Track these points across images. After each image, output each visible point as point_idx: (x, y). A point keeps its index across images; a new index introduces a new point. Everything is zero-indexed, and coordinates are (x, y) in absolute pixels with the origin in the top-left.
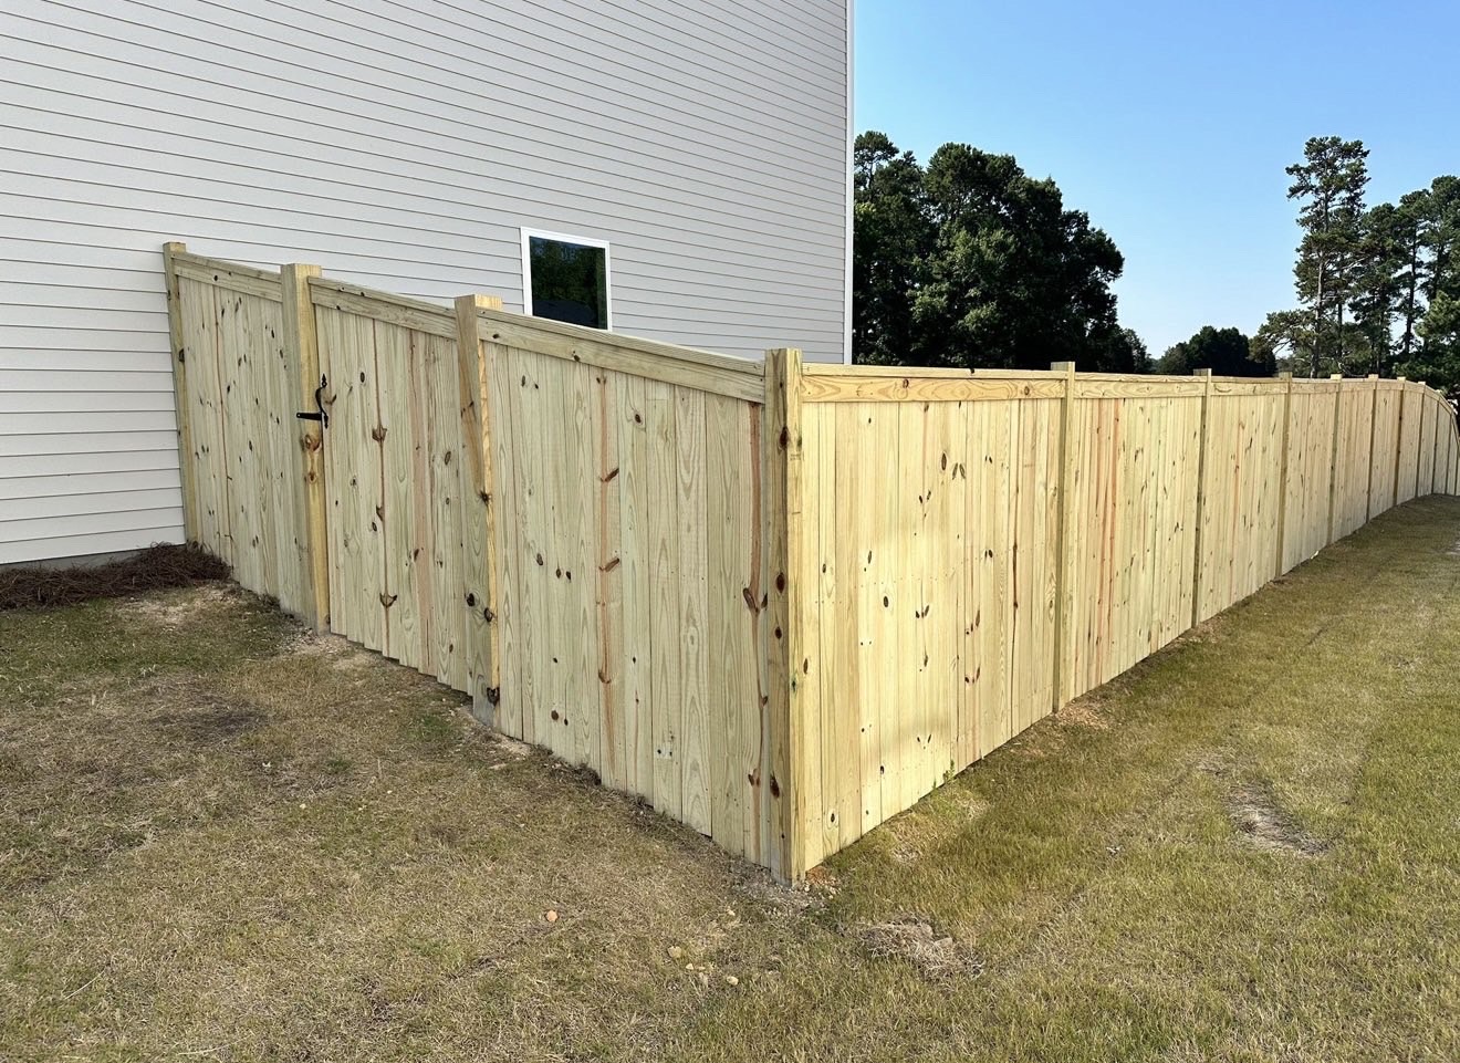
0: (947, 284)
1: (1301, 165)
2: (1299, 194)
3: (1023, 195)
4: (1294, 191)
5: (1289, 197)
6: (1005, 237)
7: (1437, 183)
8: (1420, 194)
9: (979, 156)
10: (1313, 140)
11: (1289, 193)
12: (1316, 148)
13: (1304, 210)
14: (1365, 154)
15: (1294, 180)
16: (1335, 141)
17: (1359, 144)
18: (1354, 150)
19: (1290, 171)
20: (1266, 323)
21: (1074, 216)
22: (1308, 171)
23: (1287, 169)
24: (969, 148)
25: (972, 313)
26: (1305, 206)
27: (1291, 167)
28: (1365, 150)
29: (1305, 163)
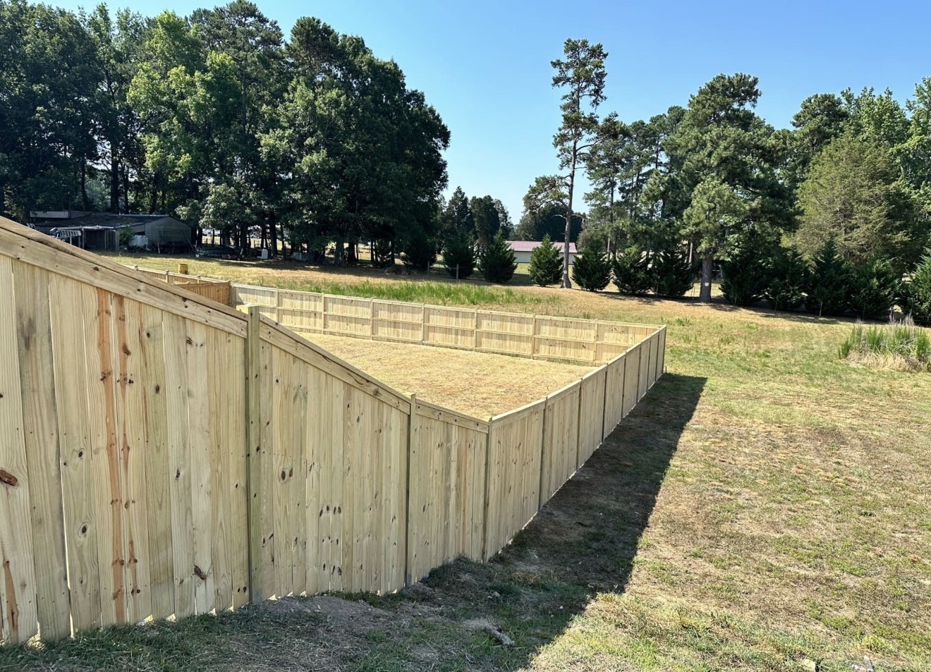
0: (291, 131)
1: (562, 61)
2: (560, 84)
3: (366, 67)
4: (557, 81)
5: (553, 85)
6: (339, 96)
7: (671, 110)
8: (661, 116)
9: (327, 31)
10: (569, 41)
11: (553, 82)
12: (572, 47)
13: (565, 97)
14: (605, 56)
15: (556, 72)
16: (585, 44)
17: (600, 47)
18: (597, 52)
19: (555, 64)
20: (534, 184)
21: (414, 94)
22: (568, 66)
23: (552, 62)
24: (318, 22)
25: (307, 158)
26: (565, 94)
27: (554, 61)
28: (605, 53)
29: (565, 59)
